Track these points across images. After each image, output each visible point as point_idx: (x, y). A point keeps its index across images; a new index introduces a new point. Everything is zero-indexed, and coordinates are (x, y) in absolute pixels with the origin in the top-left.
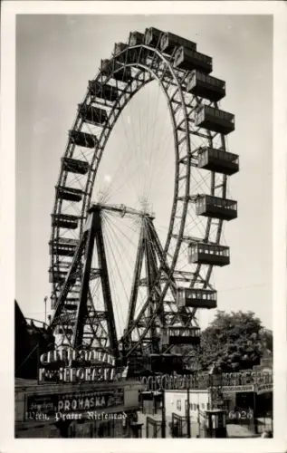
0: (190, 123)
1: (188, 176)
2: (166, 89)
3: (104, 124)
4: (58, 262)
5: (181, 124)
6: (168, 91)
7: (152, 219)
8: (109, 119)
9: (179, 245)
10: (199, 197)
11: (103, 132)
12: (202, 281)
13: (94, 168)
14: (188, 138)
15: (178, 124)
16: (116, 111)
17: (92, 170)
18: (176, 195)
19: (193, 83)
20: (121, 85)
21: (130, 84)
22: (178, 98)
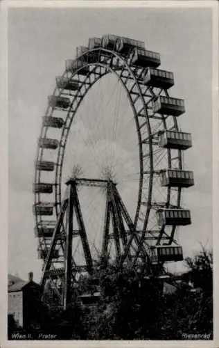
0: (148, 110)
1: (151, 155)
2: (125, 84)
3: (68, 109)
4: (41, 221)
5: (141, 111)
6: (127, 85)
7: (115, 184)
8: (72, 104)
9: (148, 211)
10: (162, 172)
11: (68, 115)
12: (168, 238)
13: (63, 144)
14: (148, 123)
15: (138, 112)
16: (78, 99)
17: (61, 146)
18: (142, 169)
19: (148, 78)
20: (82, 78)
21: (88, 77)
22: (136, 90)
